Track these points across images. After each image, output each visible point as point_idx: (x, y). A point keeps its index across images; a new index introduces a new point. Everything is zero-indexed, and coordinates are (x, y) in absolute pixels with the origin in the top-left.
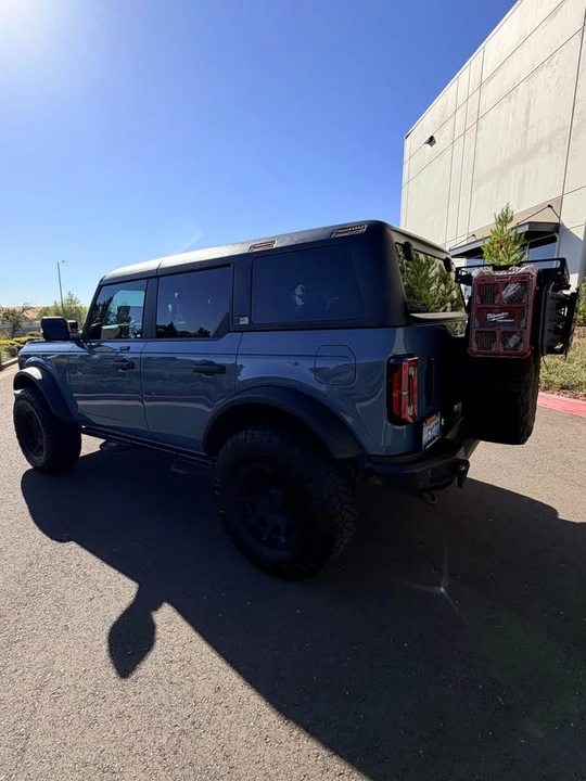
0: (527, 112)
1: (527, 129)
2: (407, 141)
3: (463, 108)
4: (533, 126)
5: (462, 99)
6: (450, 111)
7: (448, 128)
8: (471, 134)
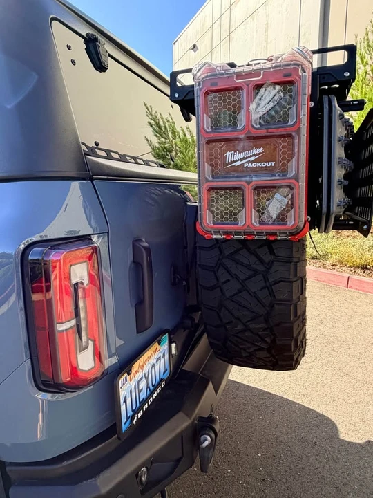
0: (267, 31)
1: (267, 43)
2: (175, 47)
3: (218, 22)
4: (271, 41)
5: (217, 15)
6: (208, 24)
7: (207, 37)
8: (225, 44)
